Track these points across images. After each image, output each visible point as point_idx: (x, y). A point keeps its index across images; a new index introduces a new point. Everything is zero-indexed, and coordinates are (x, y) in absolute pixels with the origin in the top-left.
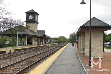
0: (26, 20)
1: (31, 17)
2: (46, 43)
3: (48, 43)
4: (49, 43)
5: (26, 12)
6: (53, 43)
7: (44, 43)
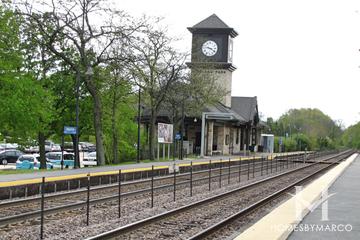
0: (189, 60)
1: (210, 48)
5: (191, 26)
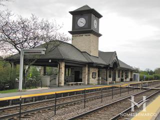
0: (71, 30)
2: (122, 80)
3: (128, 79)
4: (131, 80)
6: (140, 80)
7: (118, 79)
